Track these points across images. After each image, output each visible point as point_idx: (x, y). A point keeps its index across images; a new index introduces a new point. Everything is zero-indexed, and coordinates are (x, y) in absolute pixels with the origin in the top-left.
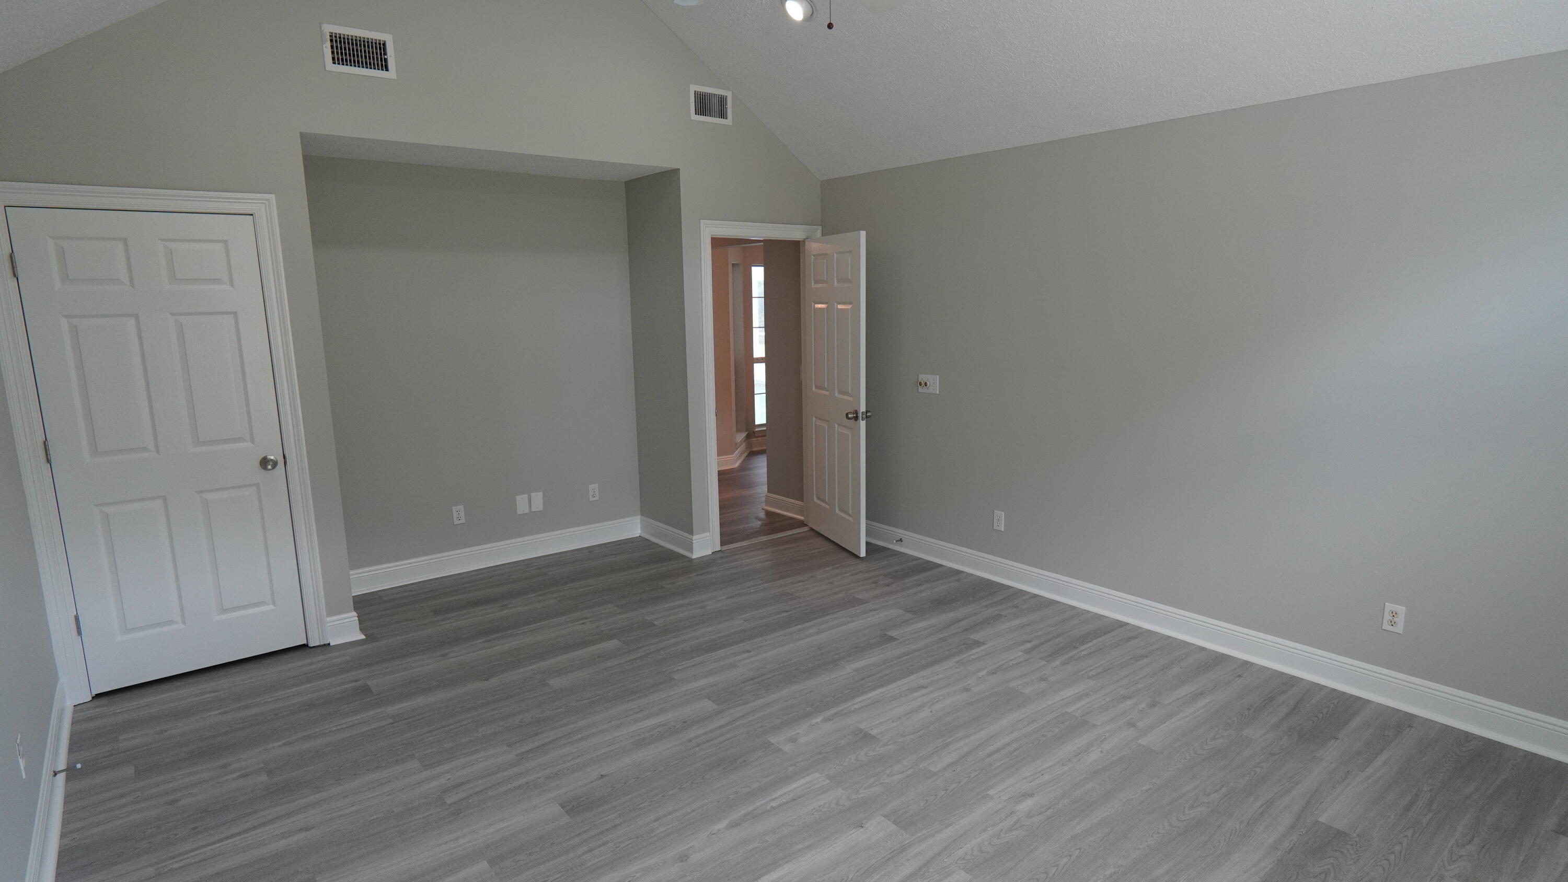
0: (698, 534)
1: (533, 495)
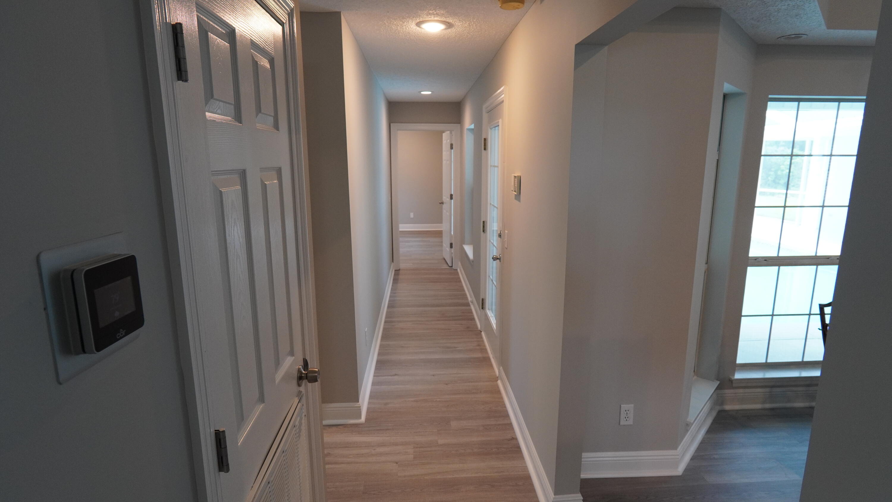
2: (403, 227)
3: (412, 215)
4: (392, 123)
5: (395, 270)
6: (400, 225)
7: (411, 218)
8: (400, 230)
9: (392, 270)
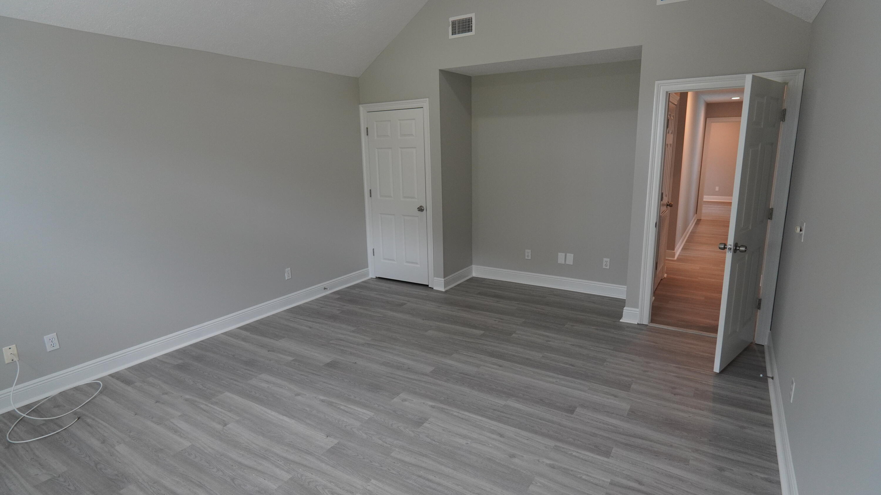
0: (628, 307)
1: (568, 254)
2: (706, 198)
3: (717, 189)
4: (708, 118)
5: (697, 220)
6: (704, 196)
7: (717, 191)
8: (704, 200)
9: (695, 220)
